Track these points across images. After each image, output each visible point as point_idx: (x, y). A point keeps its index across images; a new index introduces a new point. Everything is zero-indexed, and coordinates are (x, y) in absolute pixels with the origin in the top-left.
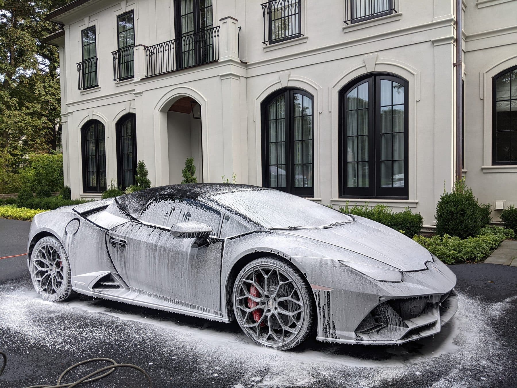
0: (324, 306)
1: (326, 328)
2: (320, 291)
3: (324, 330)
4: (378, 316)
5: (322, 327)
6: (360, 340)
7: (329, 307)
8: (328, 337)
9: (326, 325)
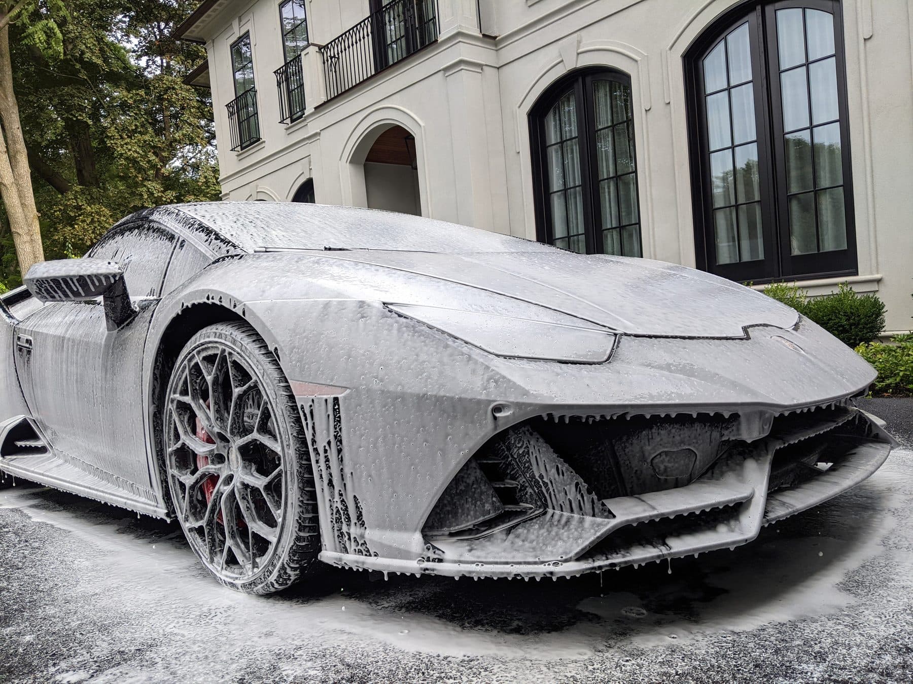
0: (327, 448)
1: (338, 520)
2: (313, 401)
3: (336, 529)
4: (514, 478)
5: (330, 520)
6: (434, 560)
7: (340, 451)
8: (347, 551)
9: (338, 511)
